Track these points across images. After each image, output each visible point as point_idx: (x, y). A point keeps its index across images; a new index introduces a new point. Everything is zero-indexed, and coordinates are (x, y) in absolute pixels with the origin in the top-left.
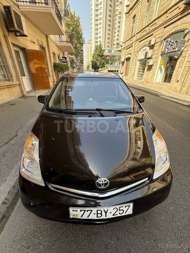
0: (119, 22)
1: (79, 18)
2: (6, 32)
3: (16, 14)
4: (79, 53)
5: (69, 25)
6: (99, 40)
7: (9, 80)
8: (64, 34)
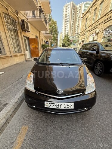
0: (79, 22)
1: (56, 22)
2: (21, 31)
3: (26, 23)
4: (55, 39)
5: (51, 25)
6: (67, 32)
7: (20, 53)
8: (48, 30)
